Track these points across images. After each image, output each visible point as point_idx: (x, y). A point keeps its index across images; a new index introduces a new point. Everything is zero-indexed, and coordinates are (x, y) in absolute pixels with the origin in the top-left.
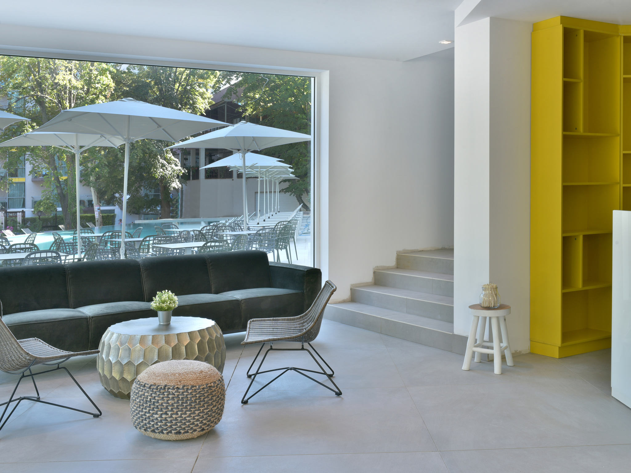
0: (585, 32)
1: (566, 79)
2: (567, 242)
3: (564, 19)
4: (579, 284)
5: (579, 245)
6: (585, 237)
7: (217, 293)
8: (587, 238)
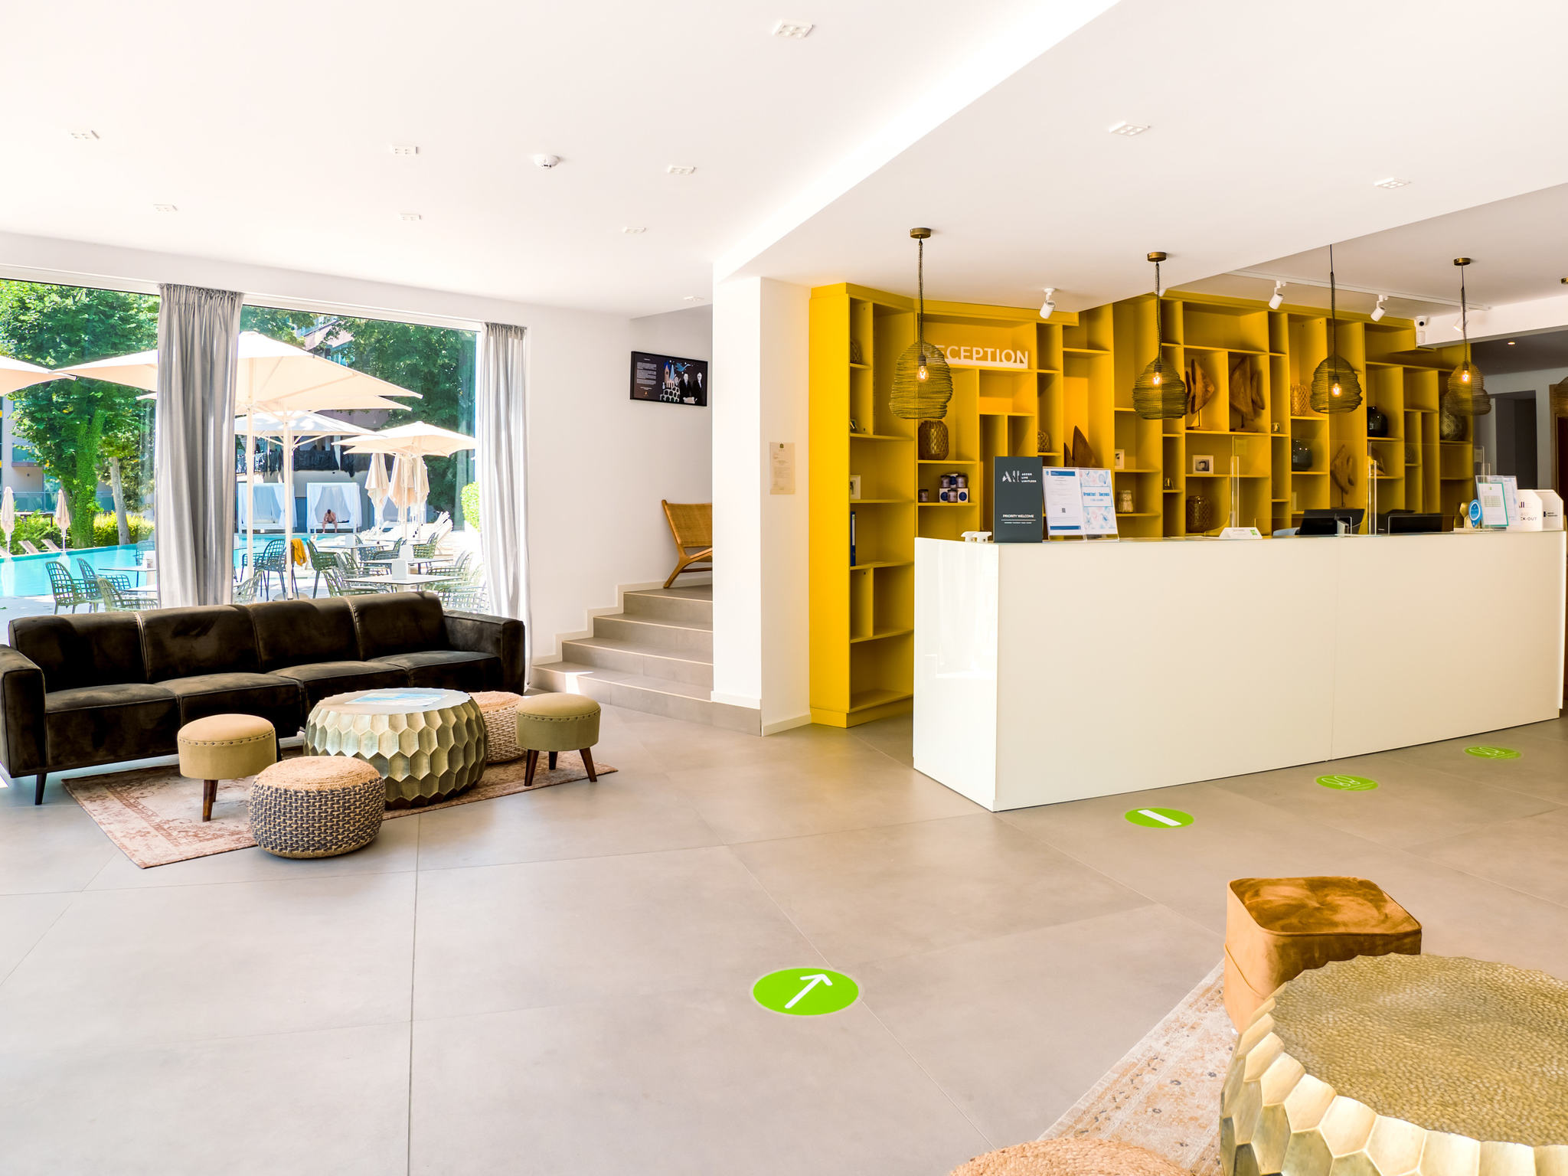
0: (875, 305)
1: (854, 365)
2: (855, 577)
3: (850, 287)
4: (868, 633)
5: (869, 583)
6: (875, 569)
7: (365, 659)
8: (878, 572)
